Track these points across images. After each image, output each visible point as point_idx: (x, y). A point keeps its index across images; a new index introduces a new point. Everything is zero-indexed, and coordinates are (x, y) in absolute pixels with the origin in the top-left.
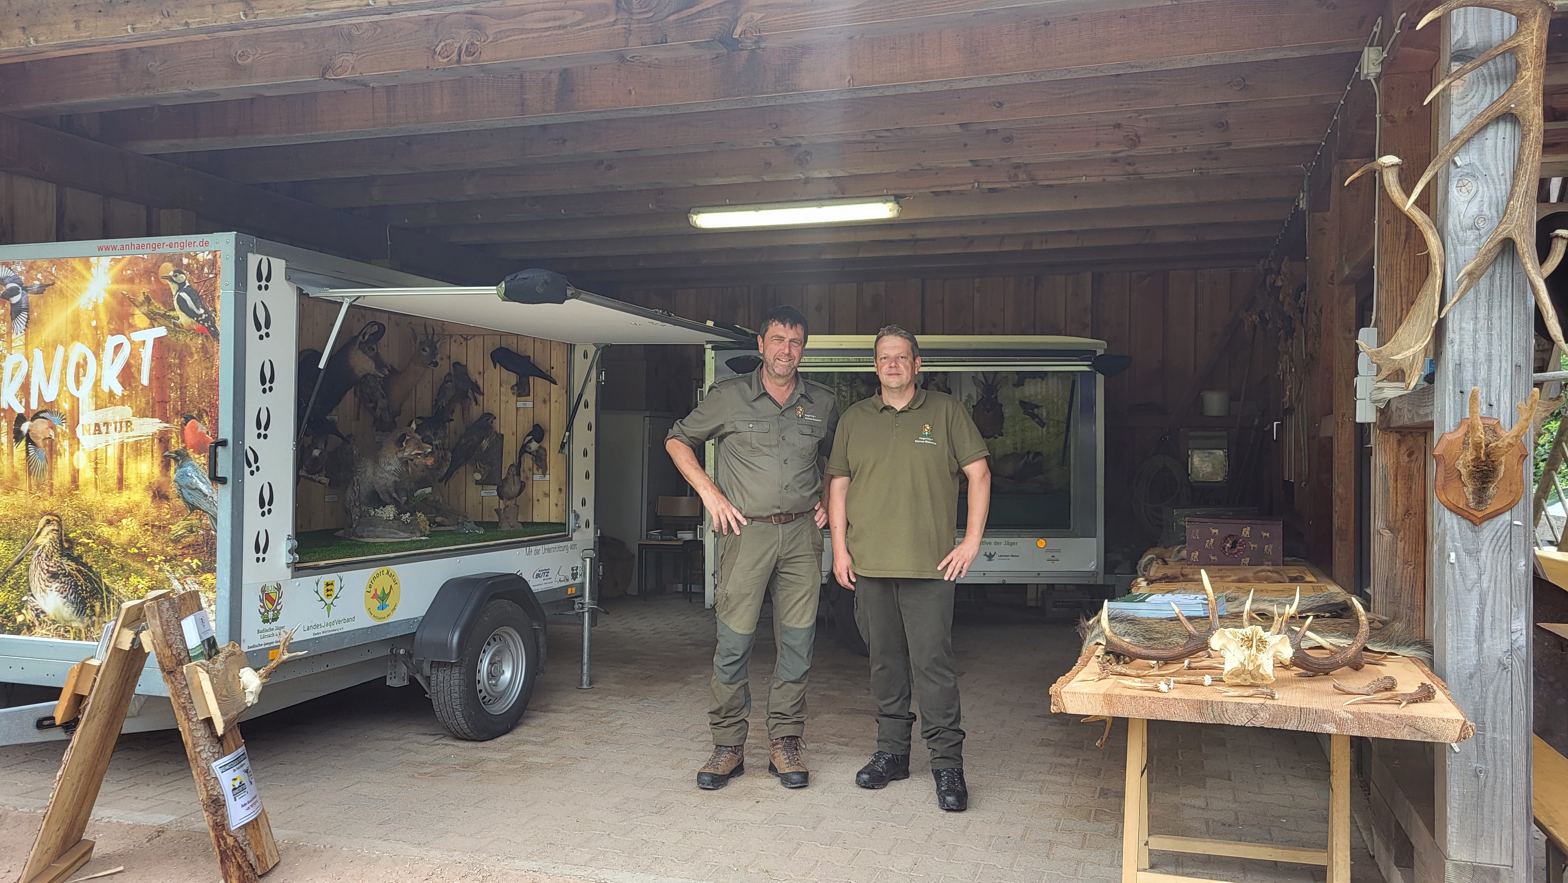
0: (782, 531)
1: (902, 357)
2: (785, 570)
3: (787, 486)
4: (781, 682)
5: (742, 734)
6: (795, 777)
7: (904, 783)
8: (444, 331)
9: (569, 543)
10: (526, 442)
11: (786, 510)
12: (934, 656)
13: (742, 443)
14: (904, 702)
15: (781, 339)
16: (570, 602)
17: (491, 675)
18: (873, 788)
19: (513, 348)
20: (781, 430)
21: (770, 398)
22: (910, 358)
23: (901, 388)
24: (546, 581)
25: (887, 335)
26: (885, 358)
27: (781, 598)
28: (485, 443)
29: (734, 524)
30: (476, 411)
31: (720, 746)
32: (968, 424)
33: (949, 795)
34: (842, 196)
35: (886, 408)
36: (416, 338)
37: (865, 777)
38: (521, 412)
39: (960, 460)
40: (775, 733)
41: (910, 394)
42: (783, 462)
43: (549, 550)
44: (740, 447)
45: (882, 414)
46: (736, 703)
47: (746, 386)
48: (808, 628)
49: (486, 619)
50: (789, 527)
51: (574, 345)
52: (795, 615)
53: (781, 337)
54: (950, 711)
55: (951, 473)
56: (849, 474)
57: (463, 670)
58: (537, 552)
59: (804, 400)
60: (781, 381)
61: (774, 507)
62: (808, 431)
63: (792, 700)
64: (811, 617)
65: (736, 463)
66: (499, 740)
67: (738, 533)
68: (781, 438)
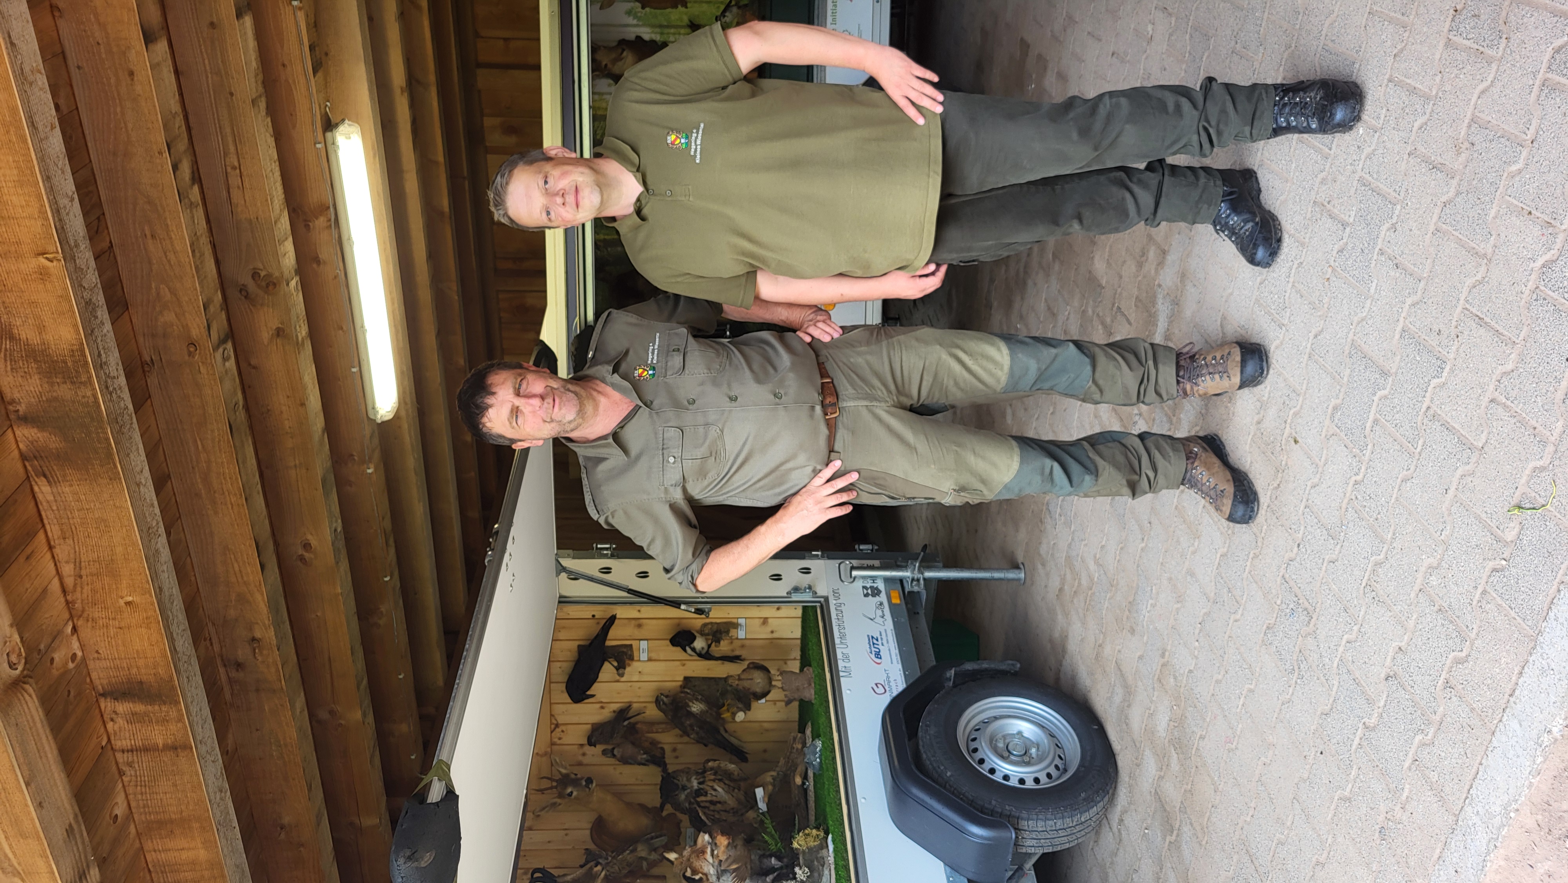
0: (850, 403)
1: (546, 182)
2: (915, 393)
3: (775, 395)
4: (1094, 388)
5: (1165, 445)
6: (1250, 368)
7: (1265, 179)
8: (546, 754)
9: (832, 602)
10: (693, 653)
11: (816, 395)
12: (1075, 136)
13: (702, 473)
14: (1135, 180)
15: (515, 412)
16: (910, 598)
17: (1025, 759)
18: (1279, 240)
19: (568, 667)
20: (677, 405)
21: (622, 425)
22: (548, 167)
23: (603, 184)
24: (885, 642)
25: (506, 210)
26: (548, 213)
27: (959, 395)
28: (696, 707)
29: (840, 483)
30: (653, 712)
31: (1184, 479)
32: (665, 63)
33: (1332, 115)
34: (332, 209)
35: (639, 211)
36: (554, 805)
37: (1261, 253)
38: (654, 655)
39: (731, 80)
40: (1167, 393)
41: (612, 168)
42: (734, 404)
43: (843, 636)
44: (710, 475)
45: (650, 218)
46: (1121, 458)
47: (602, 467)
48: (1009, 349)
49: (949, 774)
50: (845, 388)
51: (561, 597)
52: (991, 374)
53: (512, 411)
54: (1171, 107)
55: (753, 95)
56: (751, 275)
57: (1024, 814)
58: (846, 657)
59: (623, 367)
60: (589, 408)
61: (812, 416)
62: (677, 360)
63: (1119, 368)
64: (993, 344)
65: (738, 479)
66: (1116, 746)
67: (854, 476)
68: (691, 407)
